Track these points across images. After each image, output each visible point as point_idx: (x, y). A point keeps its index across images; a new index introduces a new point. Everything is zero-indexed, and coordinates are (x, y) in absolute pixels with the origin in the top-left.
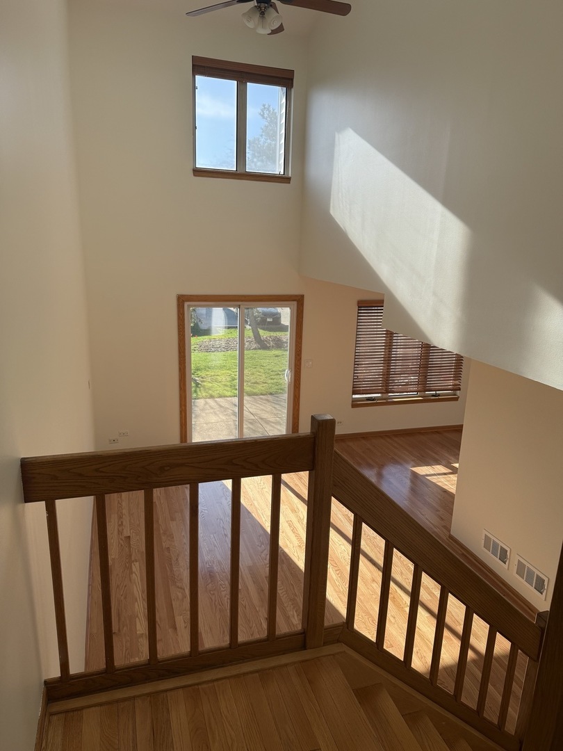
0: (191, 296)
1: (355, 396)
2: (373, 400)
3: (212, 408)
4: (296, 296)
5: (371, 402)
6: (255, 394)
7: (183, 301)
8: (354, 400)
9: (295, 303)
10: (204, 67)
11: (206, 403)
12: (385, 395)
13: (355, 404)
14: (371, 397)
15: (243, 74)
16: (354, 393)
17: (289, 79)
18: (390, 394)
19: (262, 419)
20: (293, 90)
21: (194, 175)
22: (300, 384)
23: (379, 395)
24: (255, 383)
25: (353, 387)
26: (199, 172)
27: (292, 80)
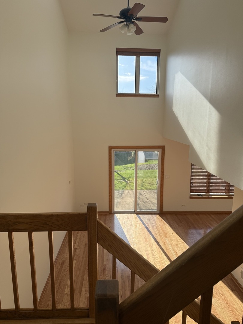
0: (114, 146)
1: (191, 193)
3: (130, 195)
4: (161, 146)
5: (200, 197)
6: (150, 189)
7: (111, 149)
8: (191, 195)
9: (161, 149)
10: (121, 52)
11: (129, 192)
12: (208, 194)
13: (191, 197)
14: (200, 194)
15: (138, 53)
16: (191, 192)
17: (158, 53)
18: (210, 194)
19: (150, 201)
20: (160, 57)
21: (117, 97)
23: (205, 194)
24: (153, 184)
25: (190, 189)
26: (119, 95)
27: (160, 53)
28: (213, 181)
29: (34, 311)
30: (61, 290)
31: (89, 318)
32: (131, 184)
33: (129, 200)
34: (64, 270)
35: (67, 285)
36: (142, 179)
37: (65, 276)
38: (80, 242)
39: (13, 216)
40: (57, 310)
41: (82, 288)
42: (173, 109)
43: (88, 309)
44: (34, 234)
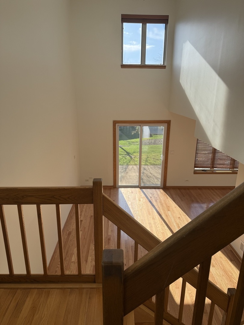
0: (119, 121)
1: (195, 169)
2: (205, 171)
3: (134, 170)
4: (167, 121)
6: (154, 165)
7: (116, 123)
9: (166, 124)
10: (126, 19)
11: (133, 167)
12: (212, 169)
13: (195, 172)
14: (205, 170)
15: (144, 20)
16: (195, 167)
17: (166, 20)
18: (215, 169)
19: (154, 176)
20: (168, 24)
21: (122, 68)
22: (167, 161)
23: (209, 169)
24: (157, 160)
25: (195, 164)
26: (123, 66)
27: (168, 20)
28: (218, 156)
29: (44, 276)
30: (68, 258)
31: (95, 283)
32: (135, 159)
33: (133, 175)
34: (71, 240)
35: (74, 254)
36: (147, 154)
37: (72, 245)
38: (85, 214)
39: (21, 189)
40: (65, 276)
41: (88, 257)
42: (180, 81)
43: (95, 276)
44: (42, 206)
